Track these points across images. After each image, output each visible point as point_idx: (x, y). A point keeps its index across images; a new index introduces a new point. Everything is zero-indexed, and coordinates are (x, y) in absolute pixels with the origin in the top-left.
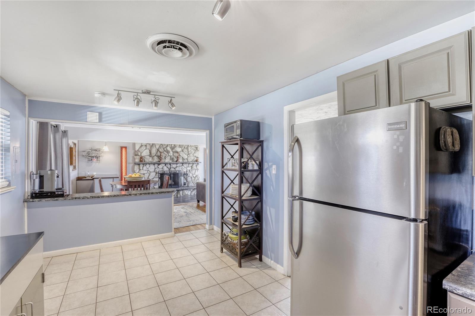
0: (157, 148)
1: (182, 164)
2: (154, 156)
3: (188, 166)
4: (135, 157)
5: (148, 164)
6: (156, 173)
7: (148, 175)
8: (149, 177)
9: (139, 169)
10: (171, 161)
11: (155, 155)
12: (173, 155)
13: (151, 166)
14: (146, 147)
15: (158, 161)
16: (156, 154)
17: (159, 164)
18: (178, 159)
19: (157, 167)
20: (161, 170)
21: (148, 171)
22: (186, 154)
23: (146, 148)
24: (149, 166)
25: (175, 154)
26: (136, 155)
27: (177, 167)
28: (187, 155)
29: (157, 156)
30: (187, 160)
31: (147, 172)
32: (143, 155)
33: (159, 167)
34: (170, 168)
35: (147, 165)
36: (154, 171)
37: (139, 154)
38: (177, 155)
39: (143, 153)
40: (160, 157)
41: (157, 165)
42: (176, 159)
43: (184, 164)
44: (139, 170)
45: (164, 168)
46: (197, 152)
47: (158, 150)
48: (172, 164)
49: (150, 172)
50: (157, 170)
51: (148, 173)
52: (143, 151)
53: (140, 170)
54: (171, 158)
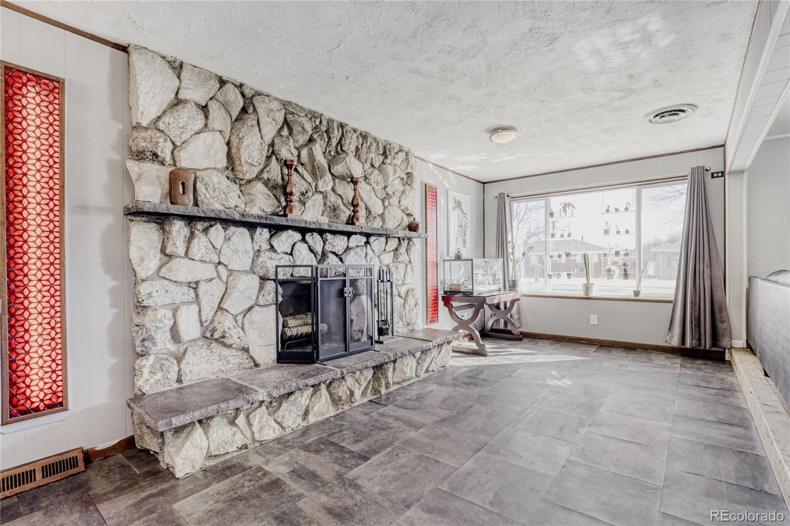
0: (268, 139)
1: (364, 239)
2: (249, 182)
3: (385, 250)
4: (133, 167)
5: (219, 226)
6: (264, 279)
7: (217, 288)
8: (225, 305)
9: (163, 251)
10: (324, 222)
11: (258, 178)
12: (333, 190)
13: (234, 239)
14: (207, 117)
15: (269, 210)
16: (262, 171)
17: (276, 229)
18: (355, 212)
19: (265, 246)
20: (286, 260)
21: (220, 267)
22: (379, 195)
23: (206, 125)
24: (227, 239)
25: (342, 188)
26: (139, 156)
27: (348, 249)
28: (383, 201)
29: (266, 183)
30: (383, 220)
31: (215, 275)
32: (185, 161)
33: (275, 242)
34: (324, 254)
35: (212, 230)
36: (252, 271)
37: (165, 151)
38: (347, 191)
39: (191, 147)
40: (282, 190)
41: (266, 233)
42: (346, 213)
43: (372, 239)
44: (159, 255)
45: (295, 252)
46: (410, 193)
47: (272, 152)
48: (329, 236)
49: (231, 272)
50: (269, 262)
51: (219, 276)
52: (185, 137)
53: (170, 257)
54: (325, 204)
